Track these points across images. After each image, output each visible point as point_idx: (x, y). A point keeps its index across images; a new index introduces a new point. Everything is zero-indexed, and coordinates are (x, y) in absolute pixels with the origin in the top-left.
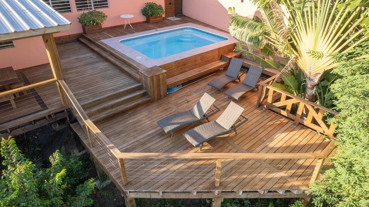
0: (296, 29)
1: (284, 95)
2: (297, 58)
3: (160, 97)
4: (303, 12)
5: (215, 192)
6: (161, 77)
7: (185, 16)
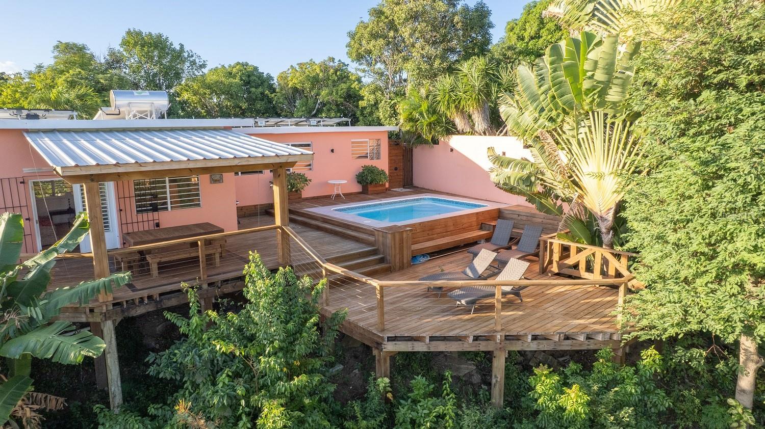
0: (575, 162)
1: (573, 246)
2: (581, 197)
3: (403, 265)
4: (578, 139)
5: (496, 336)
6: (405, 236)
7: (417, 187)
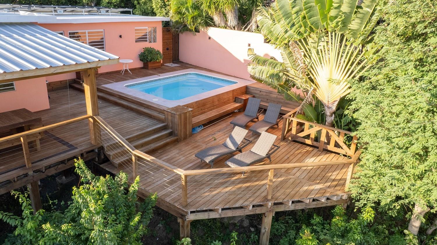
0: (312, 65)
1: (307, 124)
2: (315, 90)
3: (186, 136)
4: (318, 50)
6: (188, 115)
7: (183, 62)
